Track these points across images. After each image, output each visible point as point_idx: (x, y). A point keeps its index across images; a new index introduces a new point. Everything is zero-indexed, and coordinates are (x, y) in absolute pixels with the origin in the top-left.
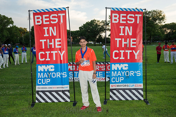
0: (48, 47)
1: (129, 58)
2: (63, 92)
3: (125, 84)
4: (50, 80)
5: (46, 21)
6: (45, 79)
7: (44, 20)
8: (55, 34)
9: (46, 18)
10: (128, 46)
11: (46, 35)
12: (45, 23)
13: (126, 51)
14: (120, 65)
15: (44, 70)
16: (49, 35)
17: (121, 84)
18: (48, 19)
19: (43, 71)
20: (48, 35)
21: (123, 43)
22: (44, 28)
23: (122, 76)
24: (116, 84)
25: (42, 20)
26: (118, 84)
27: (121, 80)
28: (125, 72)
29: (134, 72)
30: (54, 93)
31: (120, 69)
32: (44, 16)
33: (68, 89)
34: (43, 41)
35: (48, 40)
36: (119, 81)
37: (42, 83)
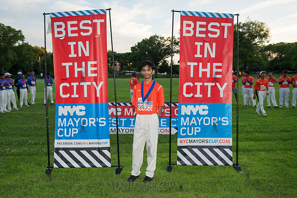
0: (76, 76)
1: (209, 96)
2: (99, 150)
3: (202, 139)
4: (77, 130)
5: (72, 32)
6: (70, 129)
7: (70, 29)
8: (87, 54)
9: (72, 26)
10: (208, 76)
11: (73, 55)
12: (70, 35)
13: (206, 84)
14: (195, 107)
15: (69, 113)
16: (78, 55)
17: (195, 139)
18: (76, 29)
20: (75, 56)
21: (201, 70)
22: (69, 43)
23: (198, 126)
24: (189, 139)
25: (66, 29)
26: (191, 139)
27: (196, 131)
28: (203, 119)
29: (218, 119)
30: (84, 152)
31: (195, 113)
32: (69, 23)
33: (108, 145)
34: (67, 65)
35: (76, 64)
36: (192, 133)
37: (64, 135)
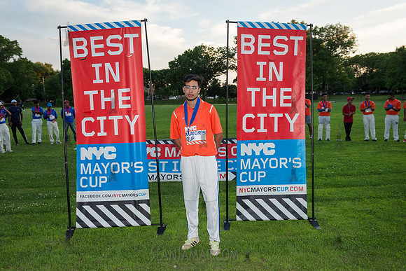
0: (103, 107)
1: (276, 130)
2: (136, 204)
3: (267, 186)
4: (106, 179)
6: (96, 177)
7: (93, 47)
8: (117, 79)
9: (96, 42)
10: (274, 105)
11: (98, 81)
12: (94, 54)
13: (271, 115)
14: (257, 145)
15: (94, 156)
16: (105, 80)
17: (259, 186)
18: (102, 46)
19: (90, 158)
20: (102, 81)
21: (265, 97)
22: (93, 65)
23: (262, 169)
24: (251, 186)
25: (89, 47)
26: (253, 187)
27: (259, 177)
28: (268, 161)
29: (288, 160)
30: (116, 207)
31: (257, 153)
32: (93, 39)
33: (147, 197)
34: (91, 93)
35: (102, 92)
36: (255, 179)
37: (89, 185)
